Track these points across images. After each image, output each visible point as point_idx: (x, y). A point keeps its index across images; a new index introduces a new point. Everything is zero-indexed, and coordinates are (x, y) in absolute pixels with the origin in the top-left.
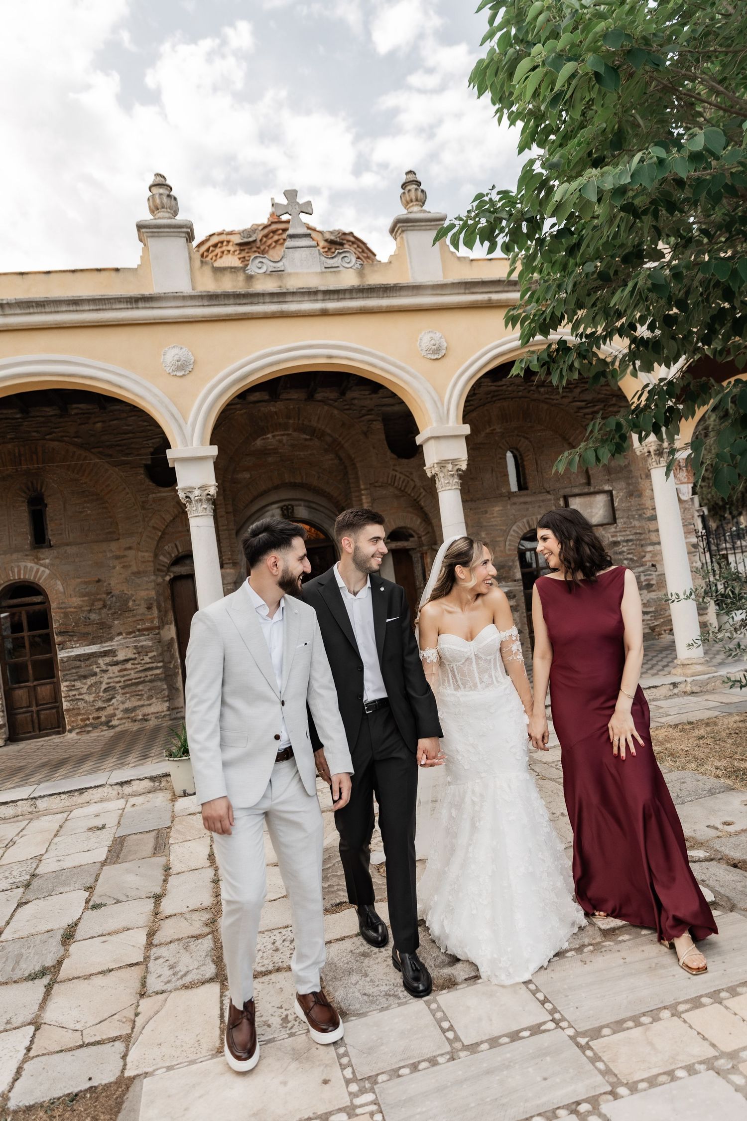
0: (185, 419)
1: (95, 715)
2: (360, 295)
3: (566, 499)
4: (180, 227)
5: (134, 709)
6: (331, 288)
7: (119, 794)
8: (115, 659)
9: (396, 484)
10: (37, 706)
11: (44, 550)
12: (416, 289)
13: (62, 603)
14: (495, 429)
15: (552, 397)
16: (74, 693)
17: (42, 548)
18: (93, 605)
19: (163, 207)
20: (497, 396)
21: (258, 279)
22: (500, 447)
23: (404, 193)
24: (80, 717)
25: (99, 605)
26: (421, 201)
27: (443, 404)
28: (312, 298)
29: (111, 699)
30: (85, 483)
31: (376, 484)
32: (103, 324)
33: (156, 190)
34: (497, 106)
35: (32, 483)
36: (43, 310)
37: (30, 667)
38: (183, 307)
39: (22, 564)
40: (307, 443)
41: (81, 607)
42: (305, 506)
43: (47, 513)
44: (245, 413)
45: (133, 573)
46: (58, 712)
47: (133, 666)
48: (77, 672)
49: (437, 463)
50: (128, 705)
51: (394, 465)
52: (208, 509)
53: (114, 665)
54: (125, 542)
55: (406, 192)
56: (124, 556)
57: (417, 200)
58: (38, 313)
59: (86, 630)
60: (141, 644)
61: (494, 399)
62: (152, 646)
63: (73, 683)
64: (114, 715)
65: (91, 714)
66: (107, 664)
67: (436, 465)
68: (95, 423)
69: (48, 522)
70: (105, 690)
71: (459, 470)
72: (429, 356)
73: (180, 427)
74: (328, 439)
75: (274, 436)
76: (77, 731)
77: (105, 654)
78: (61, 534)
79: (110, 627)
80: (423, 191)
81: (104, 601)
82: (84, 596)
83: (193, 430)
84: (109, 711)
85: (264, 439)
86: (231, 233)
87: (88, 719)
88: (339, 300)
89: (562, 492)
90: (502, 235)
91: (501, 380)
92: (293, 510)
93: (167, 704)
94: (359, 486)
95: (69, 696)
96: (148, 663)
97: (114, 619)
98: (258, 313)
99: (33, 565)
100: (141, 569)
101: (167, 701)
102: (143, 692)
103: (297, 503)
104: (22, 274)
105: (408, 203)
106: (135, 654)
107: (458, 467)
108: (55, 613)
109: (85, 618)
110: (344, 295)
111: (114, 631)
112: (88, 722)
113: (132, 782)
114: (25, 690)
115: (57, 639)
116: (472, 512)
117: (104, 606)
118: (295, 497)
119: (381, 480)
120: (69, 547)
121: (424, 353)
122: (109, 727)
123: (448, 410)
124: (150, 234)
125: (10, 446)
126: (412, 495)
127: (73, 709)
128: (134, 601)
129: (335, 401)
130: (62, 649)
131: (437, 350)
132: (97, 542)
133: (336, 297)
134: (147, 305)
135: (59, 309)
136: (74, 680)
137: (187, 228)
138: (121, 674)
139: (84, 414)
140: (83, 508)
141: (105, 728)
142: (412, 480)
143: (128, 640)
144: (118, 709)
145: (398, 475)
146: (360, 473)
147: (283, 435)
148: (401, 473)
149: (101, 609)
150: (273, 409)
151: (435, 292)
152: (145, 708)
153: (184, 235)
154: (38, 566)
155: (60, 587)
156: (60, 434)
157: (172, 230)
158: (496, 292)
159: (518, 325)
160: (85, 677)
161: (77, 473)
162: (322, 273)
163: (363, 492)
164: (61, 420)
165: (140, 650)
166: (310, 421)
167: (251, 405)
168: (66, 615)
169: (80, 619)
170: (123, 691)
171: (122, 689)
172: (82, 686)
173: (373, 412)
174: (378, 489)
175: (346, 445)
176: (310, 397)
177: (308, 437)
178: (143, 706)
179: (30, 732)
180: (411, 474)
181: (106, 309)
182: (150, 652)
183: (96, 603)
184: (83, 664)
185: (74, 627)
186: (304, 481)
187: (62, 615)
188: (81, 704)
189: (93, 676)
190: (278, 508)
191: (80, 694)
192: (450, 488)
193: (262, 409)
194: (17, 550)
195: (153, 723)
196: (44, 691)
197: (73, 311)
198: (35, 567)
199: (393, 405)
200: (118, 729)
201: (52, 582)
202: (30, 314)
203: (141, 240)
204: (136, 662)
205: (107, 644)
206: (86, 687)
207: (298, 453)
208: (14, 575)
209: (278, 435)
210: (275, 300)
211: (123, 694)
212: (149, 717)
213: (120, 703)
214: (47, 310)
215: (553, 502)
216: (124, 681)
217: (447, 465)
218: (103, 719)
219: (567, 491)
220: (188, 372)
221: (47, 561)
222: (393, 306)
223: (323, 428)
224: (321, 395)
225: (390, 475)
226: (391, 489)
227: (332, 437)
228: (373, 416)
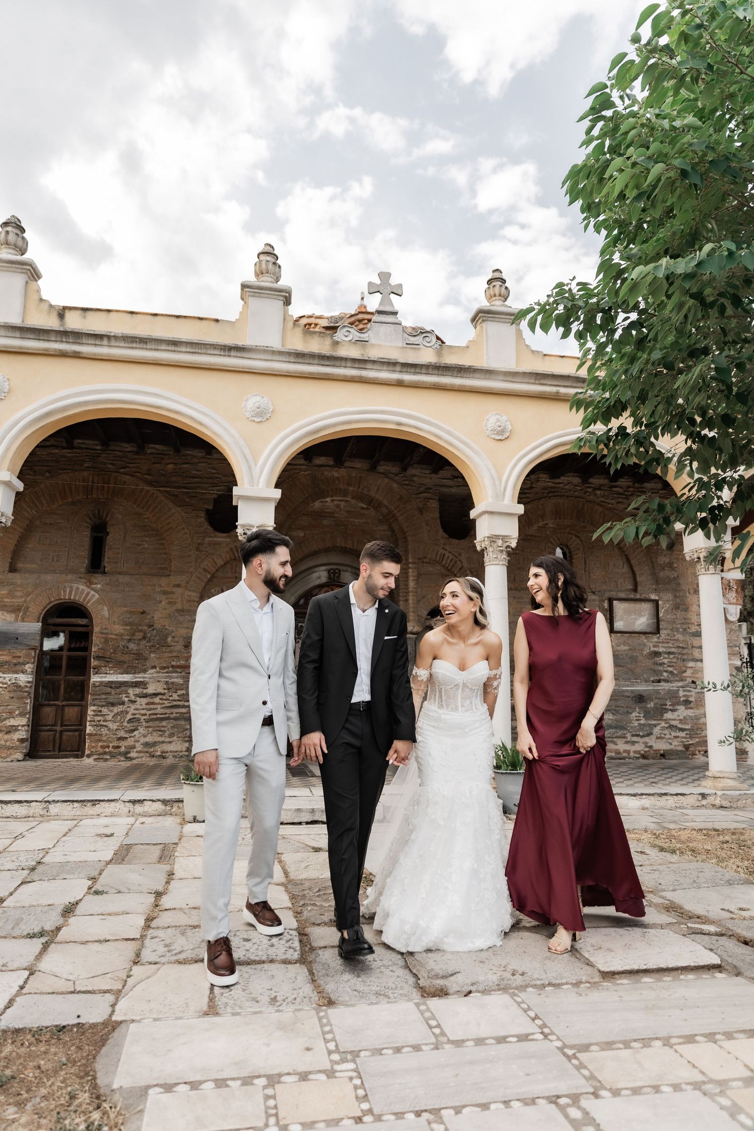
0: (256, 461)
1: (115, 744)
2: (436, 372)
3: (610, 601)
4: (280, 291)
5: (154, 744)
6: (410, 362)
7: (129, 811)
8: (145, 691)
9: (444, 562)
10: (61, 726)
11: (97, 575)
12: (489, 373)
13: (106, 629)
14: (547, 524)
15: (608, 501)
16: (99, 718)
17: (96, 573)
18: (133, 635)
19: (267, 273)
20: (554, 492)
21: (343, 346)
22: (551, 542)
23: (489, 288)
24: (100, 744)
25: (139, 635)
26: (504, 297)
27: (500, 482)
28: (391, 368)
29: (133, 731)
30: (148, 518)
31: (425, 560)
32: (196, 366)
33: (263, 257)
34: (585, 215)
35: (99, 511)
36: (145, 346)
37: (62, 687)
38: (271, 360)
39: (75, 586)
40: (363, 512)
41: (122, 635)
42: (351, 572)
43: (108, 541)
44: (308, 474)
45: (177, 610)
46: (80, 735)
47: (161, 701)
48: (106, 699)
49: (488, 537)
50: (149, 739)
51: (445, 544)
53: (143, 697)
54: (175, 579)
55: (491, 287)
56: (172, 593)
57: (500, 295)
58: (140, 348)
59: (122, 659)
60: (172, 680)
61: (550, 495)
62: (182, 685)
63: (100, 709)
64: (134, 747)
65: (111, 742)
66: (136, 695)
67: (486, 539)
68: (167, 464)
69: (106, 550)
70: (130, 721)
71: (508, 547)
72: (493, 436)
73: (250, 468)
74: (384, 510)
75: (332, 501)
76: (96, 757)
77: (136, 684)
78: (116, 562)
79: (146, 659)
80: (506, 288)
81: (145, 633)
82: (127, 625)
83: (262, 472)
84: (130, 742)
85: (322, 502)
86: (320, 317)
87: (108, 747)
88: (415, 373)
89: (607, 595)
90: (576, 323)
91: (559, 478)
92: (340, 574)
93: (187, 745)
94: (407, 560)
95: (94, 721)
96: (175, 701)
97: (151, 652)
98: (338, 375)
99: (84, 588)
100: (185, 608)
101: (187, 741)
102: (166, 729)
103: (344, 568)
104: (132, 313)
105: (491, 297)
106: (164, 689)
107: (507, 544)
108: (97, 637)
109: (124, 646)
110: (421, 369)
111: (148, 664)
112: (107, 750)
113: (145, 802)
114: (54, 708)
115: (94, 663)
117: (144, 638)
118: (343, 562)
119: (430, 556)
120: (122, 576)
121: (489, 433)
122: (127, 758)
123: (505, 489)
124: (252, 294)
125: (85, 474)
127: (96, 735)
128: (173, 637)
129: (396, 475)
130: (97, 673)
131: (502, 432)
132: (149, 575)
133: (413, 370)
134: (239, 355)
135: (159, 348)
136: (102, 706)
137: (286, 292)
138: (148, 707)
139: (158, 454)
140: (142, 541)
141: (122, 758)
142: (460, 561)
143: (161, 674)
144: (138, 741)
145: (447, 554)
146: (410, 547)
147: (341, 501)
148: (450, 552)
149: (140, 640)
150: (336, 475)
151: (506, 379)
152: (165, 744)
153: (282, 298)
154: (89, 590)
155: (106, 613)
156: (133, 470)
157: (272, 293)
158: (564, 386)
159: (582, 410)
160: (113, 705)
161: (143, 508)
162: (403, 348)
163: (410, 565)
164: (137, 457)
165: (170, 686)
166: (369, 491)
167: (316, 468)
168: (106, 641)
169: (119, 646)
170: (147, 725)
171: (147, 722)
172: (109, 713)
173: (431, 491)
174: (425, 564)
175: (400, 518)
176: (373, 468)
177: (365, 506)
178: (163, 742)
179: (49, 751)
180: (460, 554)
181: (201, 353)
182: (180, 690)
183: (137, 634)
184: (113, 692)
185: (111, 653)
186: (355, 548)
187: (102, 640)
188: (104, 731)
189: (120, 704)
190: (325, 570)
191: (105, 721)
192: (497, 562)
193: (326, 473)
194: (72, 571)
195: (170, 761)
196: (71, 712)
197: (171, 351)
198: (87, 590)
199: (451, 487)
200: (134, 762)
201: (100, 607)
202: (132, 348)
203: (242, 299)
204: (164, 698)
205: (140, 675)
206: (112, 714)
207: (353, 520)
208: (65, 595)
209: (336, 500)
210: (356, 366)
211: (146, 727)
212: (167, 754)
213: (142, 736)
214: (149, 346)
215: (597, 603)
216: (150, 715)
217: (497, 541)
218: (123, 749)
219: (613, 594)
220: (265, 419)
221: (99, 586)
222: (465, 386)
223: (381, 499)
224: (384, 467)
225: (439, 553)
226: (438, 567)
227: (388, 508)
228: (430, 495)
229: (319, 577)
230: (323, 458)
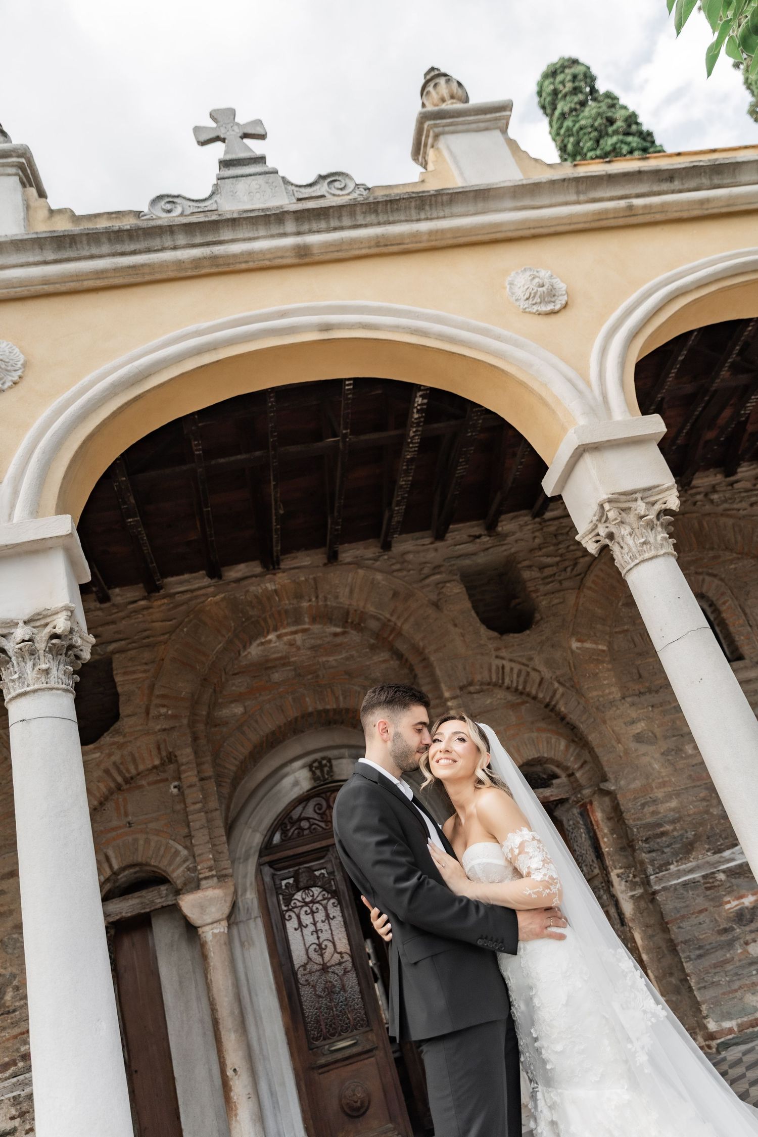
2: (371, 218)
9: (507, 682)
15: (735, 506)
23: (426, 89)
26: (460, 97)
27: (588, 384)
28: (274, 231)
38: (2, 268)
40: (339, 640)
44: (223, 599)
51: (497, 649)
52: (54, 672)
55: (429, 87)
57: (453, 97)
71: (661, 513)
72: (536, 308)
74: (373, 625)
75: (279, 637)
80: (458, 83)
83: (16, 491)
85: (262, 644)
88: (329, 231)
92: (331, 767)
94: (440, 696)
98: (163, 266)
103: (335, 752)
105: (436, 100)
106: (12, 1118)
107: (657, 506)
110: (340, 217)
116: (656, 710)
118: (331, 743)
119: (478, 678)
121: (524, 304)
123: (604, 394)
126: (541, 695)
129: (376, 559)
131: (552, 294)
133: (322, 226)
137: (19, 156)
142: (535, 670)
145: (508, 665)
146: (438, 672)
147: (296, 632)
148: (511, 660)
150: (270, 586)
153: (13, 170)
158: (638, 196)
163: (449, 703)
166: (337, 597)
167: (233, 584)
173: (442, 569)
174: (475, 696)
175: (406, 627)
176: (333, 558)
177: (338, 630)
186: (342, 705)
190: (303, 767)
192: (651, 556)
193: (252, 589)
207: (324, 659)
209: (286, 634)
217: (634, 504)
220: (9, 384)
223: (361, 604)
224: (351, 553)
225: (494, 668)
226: (500, 694)
227: (378, 619)
228: (444, 575)
229: (296, 783)
230: (242, 566)
